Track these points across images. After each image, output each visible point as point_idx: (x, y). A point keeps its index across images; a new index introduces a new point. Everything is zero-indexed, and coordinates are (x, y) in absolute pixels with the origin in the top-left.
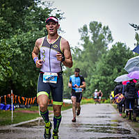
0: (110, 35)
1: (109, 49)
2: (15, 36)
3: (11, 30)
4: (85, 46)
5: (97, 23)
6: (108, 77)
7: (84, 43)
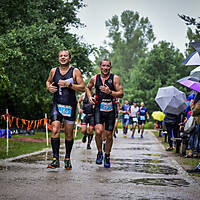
0: (150, 31)
1: (149, 50)
2: (13, 31)
3: (7, 21)
4: (114, 46)
5: (132, 13)
6: (148, 92)
7: (112, 42)
